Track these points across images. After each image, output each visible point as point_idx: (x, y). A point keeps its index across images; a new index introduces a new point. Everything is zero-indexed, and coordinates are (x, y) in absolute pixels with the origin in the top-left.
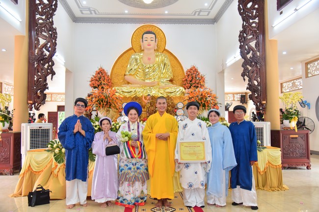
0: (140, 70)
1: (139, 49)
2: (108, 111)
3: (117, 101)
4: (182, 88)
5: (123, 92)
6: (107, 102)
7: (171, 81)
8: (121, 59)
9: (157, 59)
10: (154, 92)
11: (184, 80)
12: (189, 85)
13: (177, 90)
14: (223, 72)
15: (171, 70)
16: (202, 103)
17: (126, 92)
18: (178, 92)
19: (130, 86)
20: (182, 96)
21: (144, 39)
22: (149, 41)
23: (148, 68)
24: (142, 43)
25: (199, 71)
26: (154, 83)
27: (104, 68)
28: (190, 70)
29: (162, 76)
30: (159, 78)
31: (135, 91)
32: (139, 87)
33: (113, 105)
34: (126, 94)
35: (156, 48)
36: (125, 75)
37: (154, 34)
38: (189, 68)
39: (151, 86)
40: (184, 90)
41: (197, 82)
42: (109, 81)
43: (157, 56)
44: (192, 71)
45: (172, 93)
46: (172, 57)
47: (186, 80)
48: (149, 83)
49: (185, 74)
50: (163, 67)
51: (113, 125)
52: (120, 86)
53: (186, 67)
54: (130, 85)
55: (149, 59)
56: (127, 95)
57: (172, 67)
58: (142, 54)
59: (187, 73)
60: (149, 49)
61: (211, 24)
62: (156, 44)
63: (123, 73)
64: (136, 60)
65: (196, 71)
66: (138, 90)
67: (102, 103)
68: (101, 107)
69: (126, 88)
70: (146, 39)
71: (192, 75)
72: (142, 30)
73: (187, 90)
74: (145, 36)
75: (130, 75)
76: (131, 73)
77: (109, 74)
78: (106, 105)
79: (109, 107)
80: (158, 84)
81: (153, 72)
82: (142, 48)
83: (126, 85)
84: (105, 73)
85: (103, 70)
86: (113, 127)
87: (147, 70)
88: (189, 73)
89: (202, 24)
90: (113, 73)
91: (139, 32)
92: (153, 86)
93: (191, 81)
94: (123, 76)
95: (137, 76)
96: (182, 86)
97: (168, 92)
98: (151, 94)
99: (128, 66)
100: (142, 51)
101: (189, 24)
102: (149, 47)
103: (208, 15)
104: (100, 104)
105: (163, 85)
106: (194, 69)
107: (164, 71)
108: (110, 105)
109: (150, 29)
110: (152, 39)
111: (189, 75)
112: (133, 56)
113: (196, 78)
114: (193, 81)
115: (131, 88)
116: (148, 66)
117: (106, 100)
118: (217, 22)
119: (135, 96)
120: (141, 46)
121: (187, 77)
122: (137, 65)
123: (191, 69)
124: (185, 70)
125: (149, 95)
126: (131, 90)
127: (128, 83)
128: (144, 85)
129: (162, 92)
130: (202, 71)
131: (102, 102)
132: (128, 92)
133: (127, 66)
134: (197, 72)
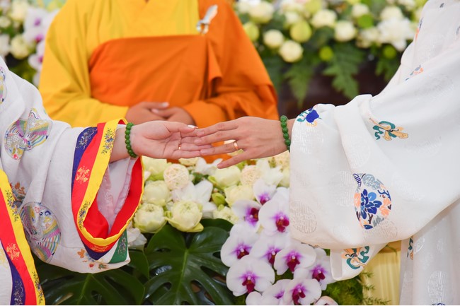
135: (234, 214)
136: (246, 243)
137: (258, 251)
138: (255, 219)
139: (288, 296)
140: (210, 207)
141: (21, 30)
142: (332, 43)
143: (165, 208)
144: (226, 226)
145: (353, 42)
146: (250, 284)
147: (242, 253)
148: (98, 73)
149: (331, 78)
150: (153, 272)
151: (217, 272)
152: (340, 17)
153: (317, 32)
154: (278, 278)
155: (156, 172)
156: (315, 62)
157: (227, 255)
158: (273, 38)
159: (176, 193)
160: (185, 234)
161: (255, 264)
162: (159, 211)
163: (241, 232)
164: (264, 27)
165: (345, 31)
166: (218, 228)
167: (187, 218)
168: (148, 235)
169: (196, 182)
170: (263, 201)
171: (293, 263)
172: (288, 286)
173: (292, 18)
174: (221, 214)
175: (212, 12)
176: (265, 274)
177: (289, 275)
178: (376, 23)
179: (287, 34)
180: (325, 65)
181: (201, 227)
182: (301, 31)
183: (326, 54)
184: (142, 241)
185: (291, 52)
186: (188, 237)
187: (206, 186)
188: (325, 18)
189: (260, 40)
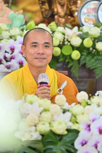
135: (81, 127)
136: (86, 139)
137: (91, 143)
138: (90, 130)
140: (70, 124)
143: (50, 124)
144: (77, 132)
147: (84, 144)
155: (46, 108)
157: (77, 144)
159: (55, 117)
160: (59, 135)
161: (90, 149)
162: (47, 125)
163: (83, 135)
167: (61, 129)
168: (43, 135)
169: (64, 112)
170: (93, 121)
174: (75, 127)
181: (66, 132)
184: (40, 138)
186: (60, 137)
187: (68, 114)
189: (94, 46)
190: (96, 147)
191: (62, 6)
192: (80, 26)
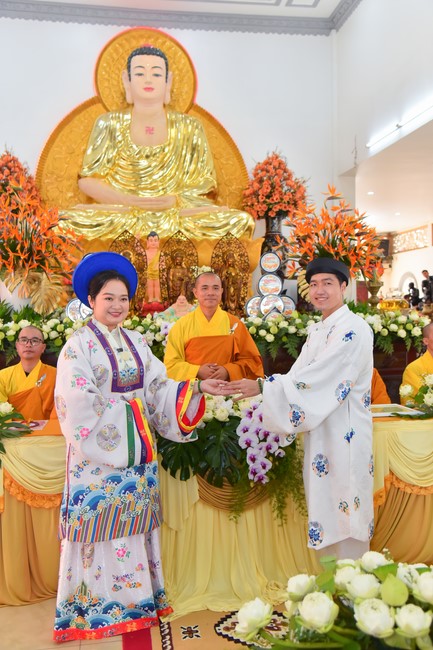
0: (122, 163)
1: (118, 101)
2: (34, 280)
3: (63, 247)
4: (244, 215)
5: (76, 224)
6: (30, 250)
7: (212, 195)
8: (66, 130)
9: (173, 132)
10: (167, 227)
11: (247, 192)
12: (264, 207)
13: (232, 222)
14: (351, 174)
15: (210, 166)
16: (337, 254)
17: (84, 226)
18: (235, 225)
19: (94, 208)
20: (246, 237)
21: (134, 71)
22: (149, 77)
23: (147, 157)
24: (126, 84)
25: (290, 167)
26: (165, 201)
27: (16, 154)
28: (264, 168)
29: (187, 180)
30: (179, 186)
31: (112, 223)
32: (124, 213)
33: (52, 261)
34: (85, 231)
35: (168, 100)
36: (79, 177)
37: (162, 55)
38: (262, 159)
39: (159, 207)
40: (251, 222)
41: (286, 198)
42: (34, 193)
43: (172, 123)
44: (271, 168)
45: (219, 228)
46: (213, 129)
47: (255, 194)
48: (150, 200)
49: (251, 177)
50: (188, 157)
51: (54, 329)
52: (67, 208)
53: (254, 157)
54: (95, 205)
55: (150, 130)
56: (90, 235)
57: (215, 157)
58: (128, 117)
59: (256, 175)
60: (148, 102)
61: (321, 34)
62: (169, 87)
63: (74, 171)
64: (112, 133)
65: (281, 166)
66: (119, 220)
67: (11, 254)
68: (10, 269)
69: (83, 215)
70: (140, 71)
71: (269, 178)
72: (127, 47)
73: (258, 221)
74: (137, 60)
75: (94, 176)
76: (96, 170)
77: (32, 172)
78: (27, 261)
79: (40, 269)
80: (178, 205)
81: (162, 168)
82: (129, 100)
83: (86, 206)
84: (21, 169)
85: (15, 160)
86: (54, 335)
87: (144, 163)
88: (261, 174)
89: (297, 33)
90: (45, 172)
91: (116, 50)
92: (163, 210)
93: (268, 197)
94: (73, 182)
95: (117, 181)
96: (243, 209)
97: (207, 228)
98: (158, 232)
99: (89, 151)
100: (127, 106)
101: (261, 31)
102: (148, 95)
103: (315, 5)
104: (6, 258)
105: (191, 206)
106: (276, 164)
107: (193, 166)
108: (42, 262)
109: (151, 43)
110: (157, 71)
111: (261, 181)
112: (102, 124)
113: (281, 186)
114: (276, 197)
115: (100, 215)
116: (147, 152)
117: (27, 246)
118: (337, 30)
119: (110, 236)
120: (123, 95)
121: (256, 185)
122: (114, 148)
123: (267, 163)
124: (251, 165)
125: (153, 234)
126: (100, 220)
127: (90, 200)
128: (137, 207)
129: (191, 225)
130: (297, 169)
131: (14, 251)
132: (92, 226)
133: (85, 151)
134: (285, 171)
135: (242, 414)
136: (247, 426)
137: (252, 430)
138: (251, 416)
139: (264, 449)
140: (232, 411)
141: (160, 330)
142: (287, 334)
143: (213, 412)
144: (239, 419)
145: (296, 334)
146: (248, 444)
147: (245, 430)
148: (189, 351)
149: (287, 349)
150: (208, 438)
151: (234, 438)
152: (290, 324)
153: (280, 330)
154: (260, 441)
156: (280, 342)
157: (239, 431)
158: (262, 333)
159: (218, 405)
160: (221, 422)
161: (251, 436)
162: (211, 412)
163: (245, 422)
164: (259, 328)
165: (292, 330)
166: (235, 420)
167: (222, 416)
168: (206, 423)
169: (226, 400)
170: (254, 409)
171: (266, 435)
172: (264, 444)
173: (270, 324)
174: (237, 414)
175: (236, 326)
176: (255, 440)
177: (265, 440)
178: (305, 327)
179: (268, 331)
180: (284, 344)
181: (228, 420)
182: (274, 330)
183: (285, 339)
184: (204, 426)
185: (270, 338)
186: (223, 424)
187: (230, 402)
188: (283, 324)
189: (257, 333)
190: (258, 434)
191: (233, 302)
192: (246, 316)
